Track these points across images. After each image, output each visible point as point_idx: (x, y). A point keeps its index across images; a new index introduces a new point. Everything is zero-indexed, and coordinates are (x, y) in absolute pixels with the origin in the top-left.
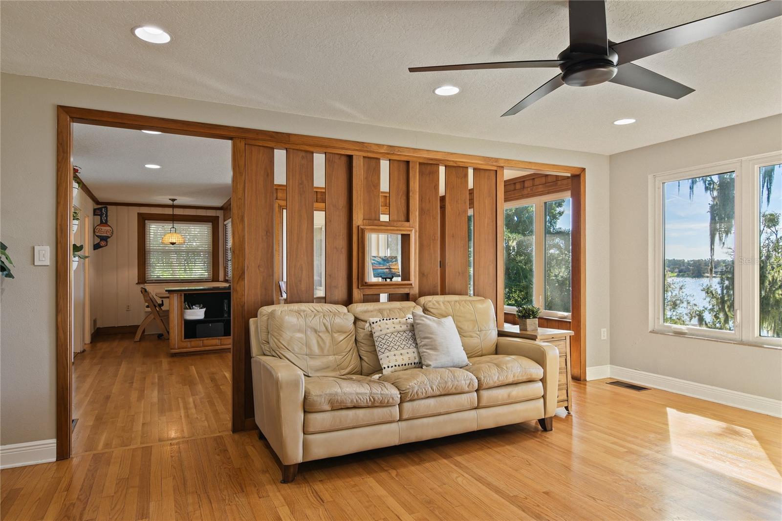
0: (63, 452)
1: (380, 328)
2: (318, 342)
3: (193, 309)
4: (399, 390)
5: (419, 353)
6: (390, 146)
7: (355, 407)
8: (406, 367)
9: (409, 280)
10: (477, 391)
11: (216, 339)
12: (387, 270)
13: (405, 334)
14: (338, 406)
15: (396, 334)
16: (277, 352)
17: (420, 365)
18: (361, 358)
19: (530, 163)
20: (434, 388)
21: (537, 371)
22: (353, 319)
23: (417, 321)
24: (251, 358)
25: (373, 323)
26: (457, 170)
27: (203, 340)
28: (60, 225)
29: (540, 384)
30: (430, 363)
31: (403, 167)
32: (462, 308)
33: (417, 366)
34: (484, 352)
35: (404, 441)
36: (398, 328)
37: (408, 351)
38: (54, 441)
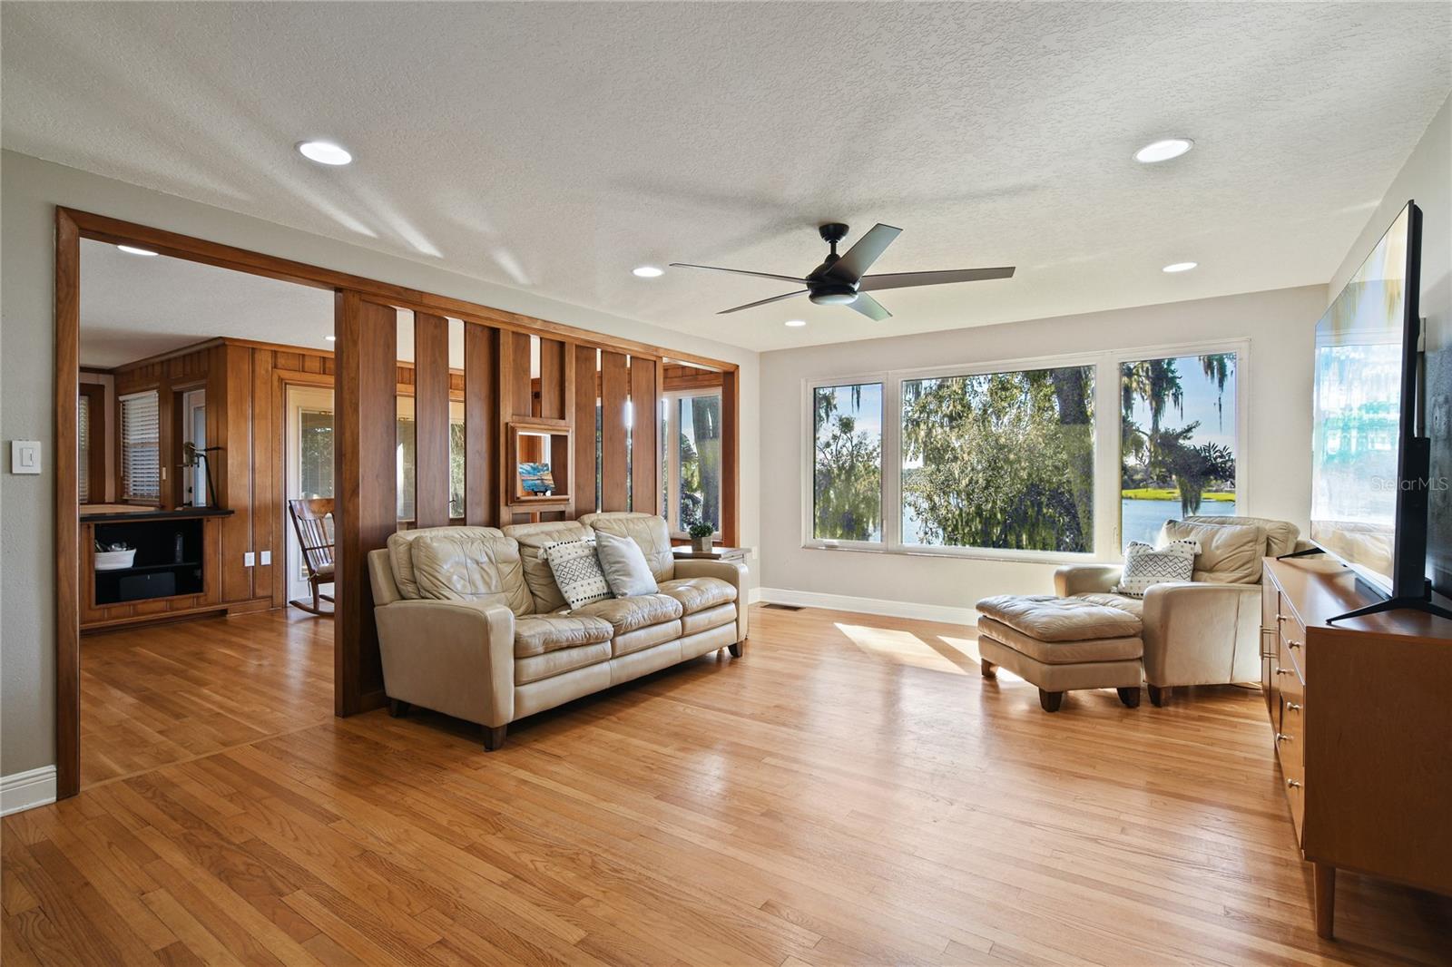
0: (67, 786)
1: (559, 555)
2: (482, 577)
3: (113, 551)
4: (611, 622)
5: (606, 581)
6: (545, 321)
7: (569, 647)
8: (596, 599)
9: (566, 494)
10: (681, 618)
11: (163, 601)
12: (539, 481)
13: (588, 560)
14: (553, 647)
15: (578, 560)
16: (435, 592)
17: (611, 595)
18: (532, 593)
19: (689, 355)
20: (646, 617)
21: (730, 591)
22: (516, 545)
23: (603, 543)
24: (374, 606)
25: (550, 548)
26: (613, 356)
27: (134, 605)
28: (63, 406)
29: (733, 606)
30: (625, 591)
31: (556, 348)
32: (636, 527)
33: (609, 596)
34: (664, 577)
35: (616, 682)
36: (580, 553)
37: (596, 579)
38: (53, 768)
